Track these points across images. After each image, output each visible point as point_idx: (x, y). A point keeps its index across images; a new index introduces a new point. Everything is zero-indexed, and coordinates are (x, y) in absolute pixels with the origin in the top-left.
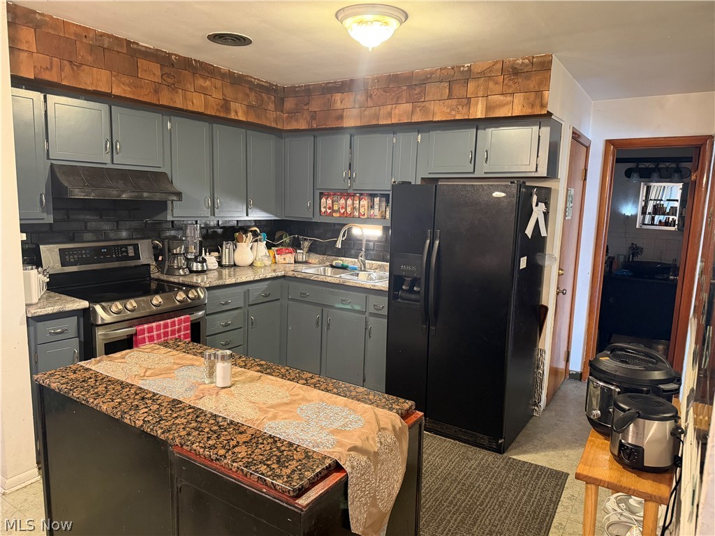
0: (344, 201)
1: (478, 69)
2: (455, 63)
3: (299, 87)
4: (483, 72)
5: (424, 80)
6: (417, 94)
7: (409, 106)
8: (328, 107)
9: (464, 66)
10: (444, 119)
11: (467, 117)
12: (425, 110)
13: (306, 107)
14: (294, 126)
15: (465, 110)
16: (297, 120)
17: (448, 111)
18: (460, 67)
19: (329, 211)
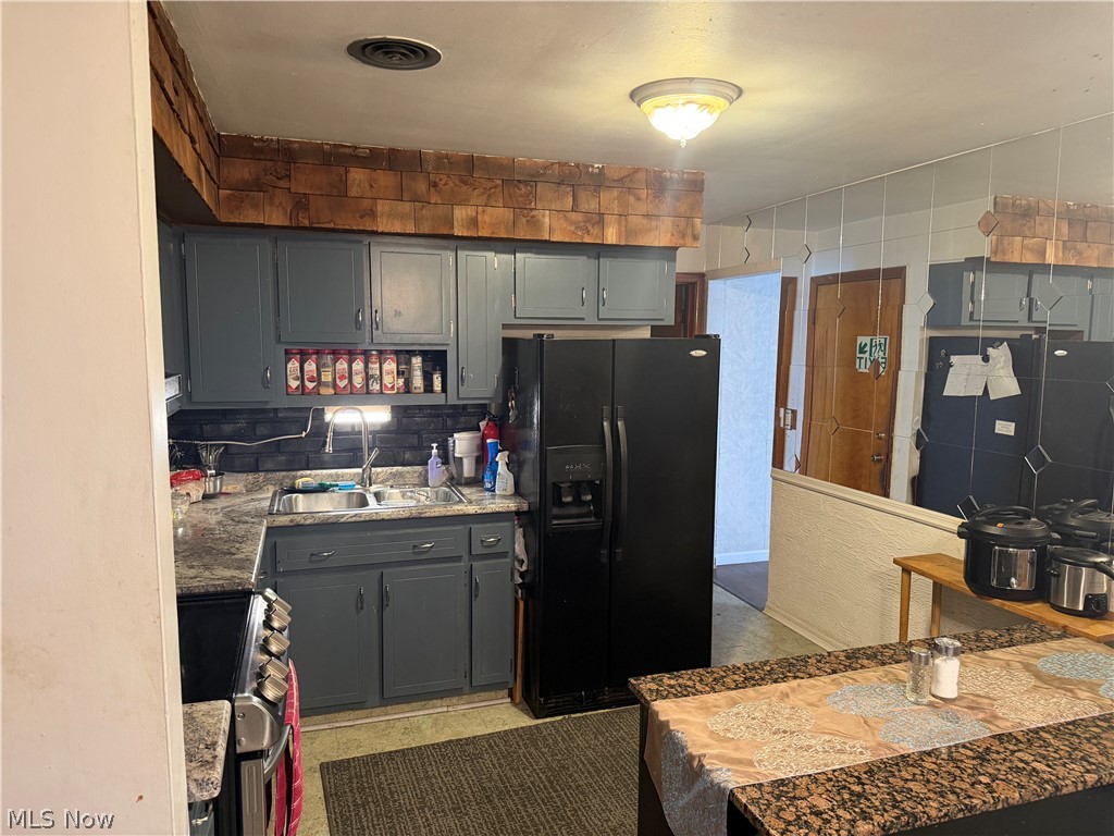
0: (345, 365)
1: (613, 174)
2: (582, 160)
3: (261, 140)
4: (620, 180)
5: (533, 176)
6: (522, 196)
7: (507, 214)
8: (340, 192)
9: (593, 166)
10: (567, 240)
11: (600, 242)
12: (534, 223)
13: (282, 183)
14: (251, 216)
15: (595, 231)
16: (255, 206)
17: (573, 228)
18: (588, 167)
19: (310, 385)
